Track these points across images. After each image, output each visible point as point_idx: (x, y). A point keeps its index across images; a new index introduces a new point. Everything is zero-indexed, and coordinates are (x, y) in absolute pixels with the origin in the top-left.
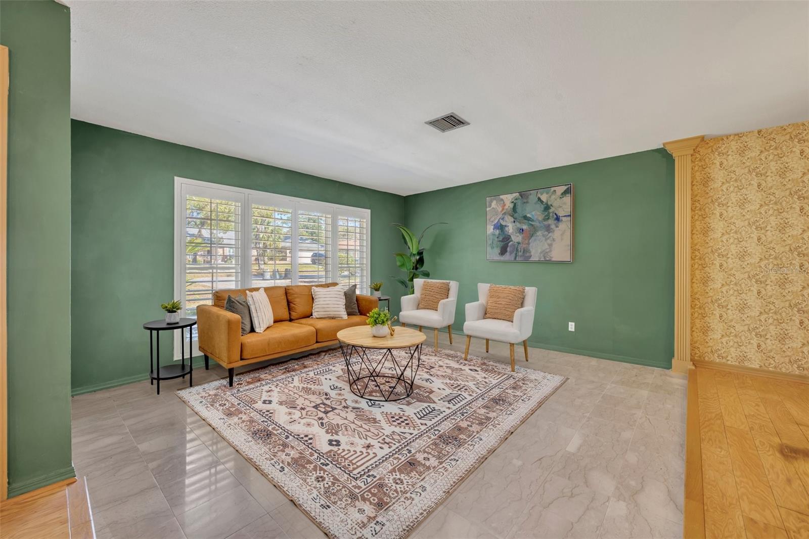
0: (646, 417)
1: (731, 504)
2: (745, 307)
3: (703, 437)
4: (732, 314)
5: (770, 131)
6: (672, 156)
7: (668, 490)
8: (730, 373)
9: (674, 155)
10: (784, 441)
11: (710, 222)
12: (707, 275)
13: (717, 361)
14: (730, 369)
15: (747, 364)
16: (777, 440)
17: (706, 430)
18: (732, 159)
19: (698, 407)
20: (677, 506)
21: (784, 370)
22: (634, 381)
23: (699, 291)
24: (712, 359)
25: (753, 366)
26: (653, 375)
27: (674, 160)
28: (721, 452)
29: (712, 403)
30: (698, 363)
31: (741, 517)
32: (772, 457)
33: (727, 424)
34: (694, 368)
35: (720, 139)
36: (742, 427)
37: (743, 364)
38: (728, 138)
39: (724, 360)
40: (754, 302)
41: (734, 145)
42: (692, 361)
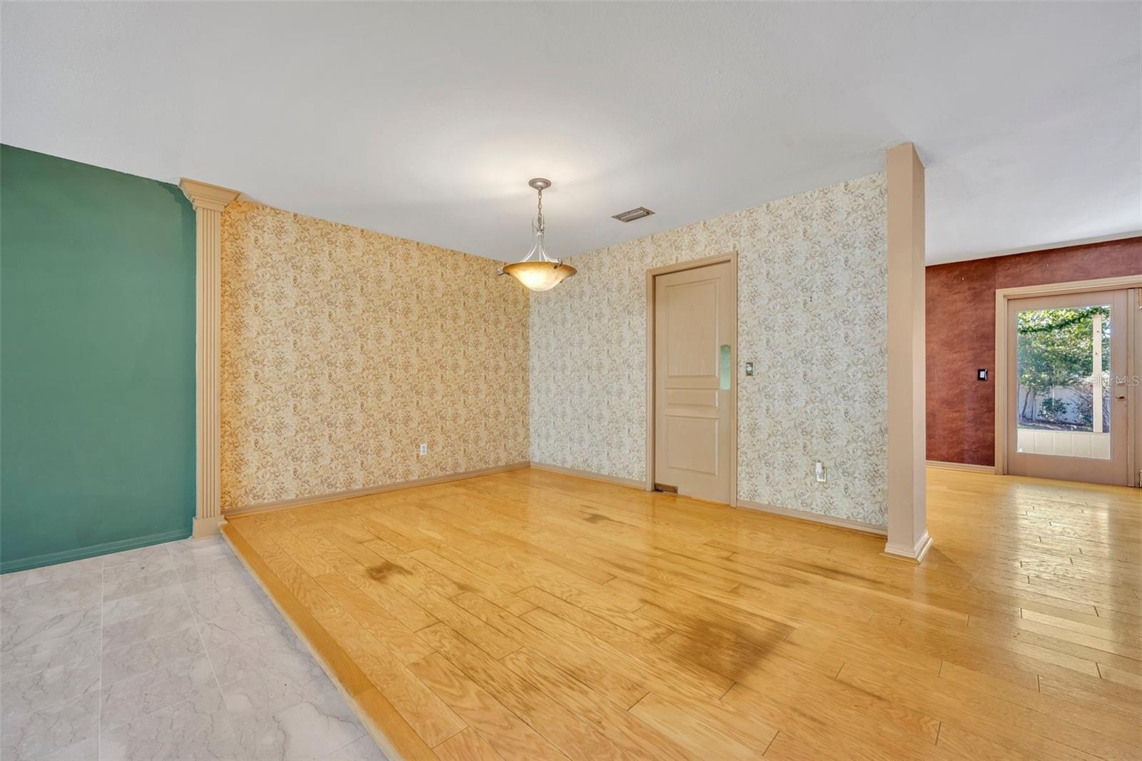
0: (209, 624)
1: (390, 663)
2: (282, 426)
3: (306, 604)
4: (268, 438)
5: (305, 218)
6: (192, 205)
7: (316, 707)
8: (268, 514)
9: (195, 204)
10: (367, 565)
11: (244, 315)
12: (240, 388)
13: (252, 504)
14: (268, 510)
15: (284, 497)
16: (361, 568)
17: (301, 594)
18: (268, 239)
19: (272, 571)
20: (337, 718)
21: (317, 493)
22: (145, 578)
23: (230, 411)
24: (246, 503)
25: (290, 498)
26: (167, 555)
27: (194, 212)
28: (335, 612)
29: (281, 558)
30: (230, 513)
31: (407, 670)
32: (371, 586)
33: (314, 575)
34: (226, 522)
35: (256, 206)
36: (328, 571)
37: (280, 499)
38: (263, 209)
39: (260, 500)
40: (290, 419)
41: (270, 222)
42: (222, 513)
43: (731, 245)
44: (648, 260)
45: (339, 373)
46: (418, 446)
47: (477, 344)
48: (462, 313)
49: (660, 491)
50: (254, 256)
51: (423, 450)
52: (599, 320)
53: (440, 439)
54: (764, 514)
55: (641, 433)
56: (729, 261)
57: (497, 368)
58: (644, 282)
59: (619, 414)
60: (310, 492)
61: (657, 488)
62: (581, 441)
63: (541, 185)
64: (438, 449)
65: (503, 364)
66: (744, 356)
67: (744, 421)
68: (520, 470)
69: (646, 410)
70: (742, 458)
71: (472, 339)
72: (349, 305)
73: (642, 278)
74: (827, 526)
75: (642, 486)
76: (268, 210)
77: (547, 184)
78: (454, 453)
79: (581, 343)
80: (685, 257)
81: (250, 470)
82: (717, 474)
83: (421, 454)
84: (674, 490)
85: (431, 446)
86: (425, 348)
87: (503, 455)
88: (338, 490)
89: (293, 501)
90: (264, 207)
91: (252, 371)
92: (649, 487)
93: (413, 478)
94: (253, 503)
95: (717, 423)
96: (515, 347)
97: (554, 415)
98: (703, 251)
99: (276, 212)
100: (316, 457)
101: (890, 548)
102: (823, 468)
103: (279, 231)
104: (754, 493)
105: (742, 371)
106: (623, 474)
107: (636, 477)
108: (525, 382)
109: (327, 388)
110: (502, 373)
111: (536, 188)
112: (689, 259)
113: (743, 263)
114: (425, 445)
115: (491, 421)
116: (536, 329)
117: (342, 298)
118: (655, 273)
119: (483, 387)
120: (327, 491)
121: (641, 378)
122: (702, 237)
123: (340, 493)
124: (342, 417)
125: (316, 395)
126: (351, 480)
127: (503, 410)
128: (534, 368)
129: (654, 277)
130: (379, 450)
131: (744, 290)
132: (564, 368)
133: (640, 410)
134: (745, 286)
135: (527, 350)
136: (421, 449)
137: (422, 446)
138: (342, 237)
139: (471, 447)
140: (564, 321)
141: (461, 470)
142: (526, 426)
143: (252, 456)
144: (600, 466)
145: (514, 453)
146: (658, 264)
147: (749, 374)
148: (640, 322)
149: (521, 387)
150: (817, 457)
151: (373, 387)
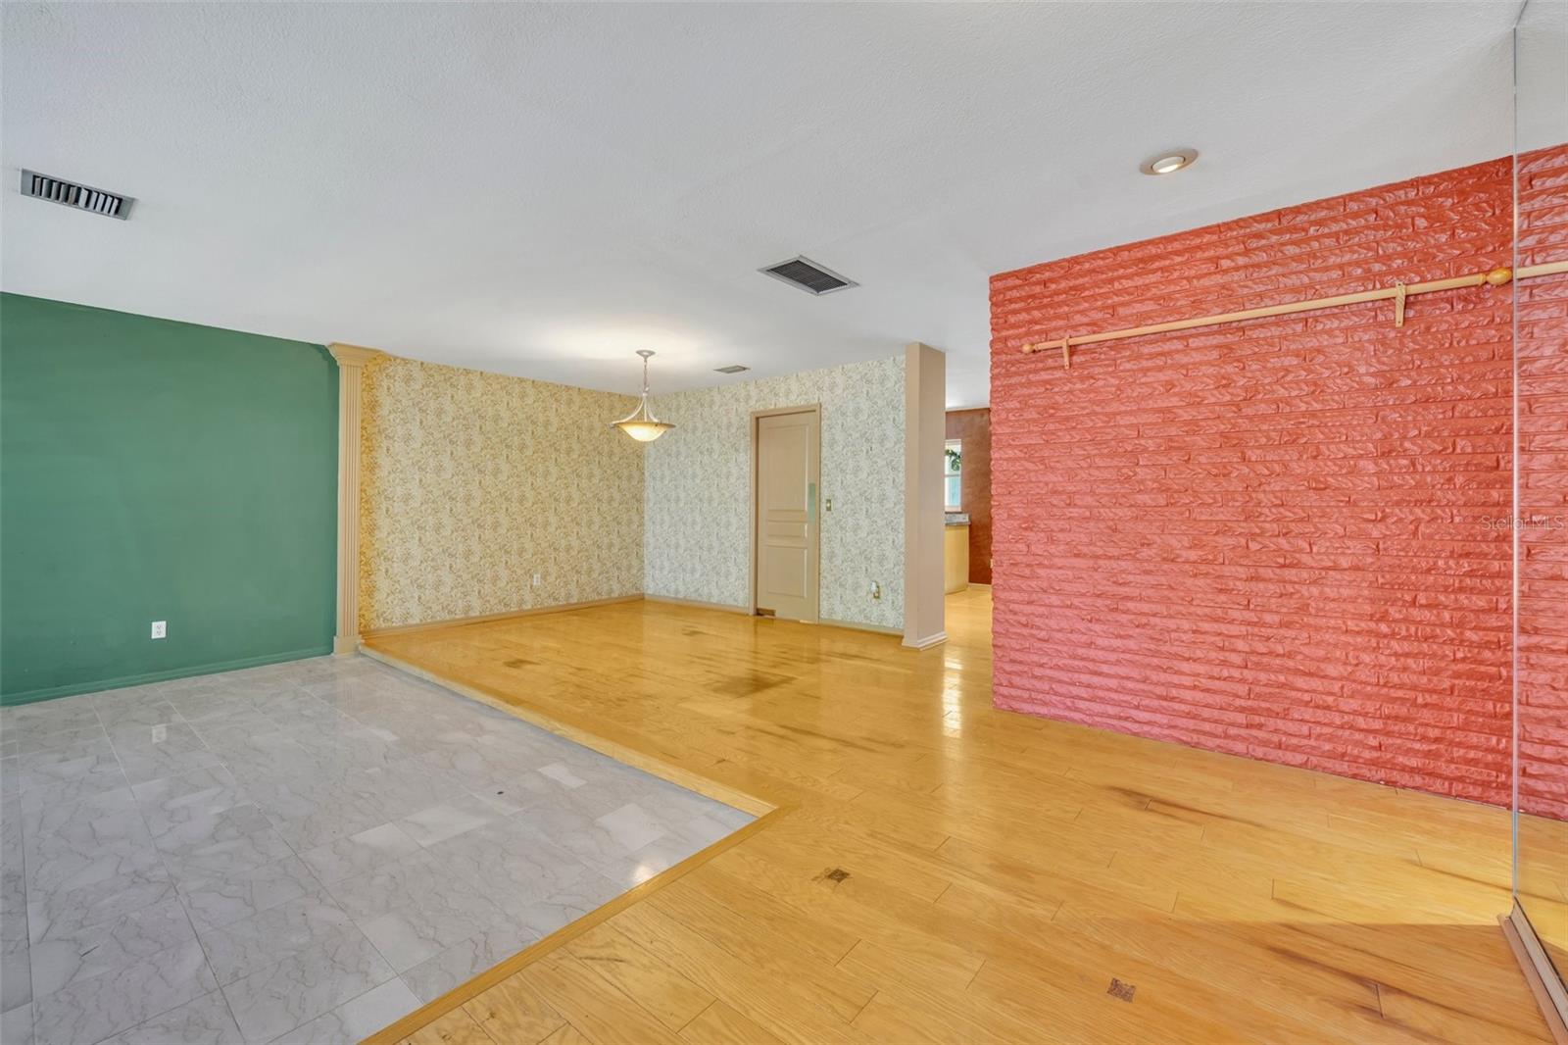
2: (409, 556)
4: (396, 567)
5: (431, 366)
6: (336, 363)
8: (397, 636)
9: (339, 362)
10: (503, 661)
11: (377, 456)
12: (374, 522)
13: (383, 627)
14: (396, 632)
15: (410, 621)
16: (498, 662)
17: (460, 674)
18: (398, 387)
21: (438, 619)
23: (365, 543)
24: (378, 625)
25: (415, 622)
27: (338, 368)
29: (431, 659)
30: (364, 634)
31: (547, 697)
32: (510, 670)
33: (463, 666)
34: (363, 640)
35: (389, 359)
36: (473, 664)
37: (407, 623)
38: (395, 360)
39: (390, 624)
40: (416, 551)
41: (401, 371)
42: (360, 633)
43: (816, 396)
44: (752, 403)
45: (460, 507)
46: (532, 576)
47: (591, 476)
48: (576, 446)
49: (761, 615)
50: (386, 402)
51: (537, 580)
52: (710, 455)
53: (553, 569)
54: (838, 628)
55: (745, 561)
56: (814, 411)
57: (611, 500)
58: (748, 422)
59: (727, 544)
60: (432, 618)
61: (759, 613)
62: (693, 571)
63: (647, 354)
64: (551, 579)
65: (617, 496)
66: (825, 494)
67: (825, 549)
68: (635, 602)
69: (749, 541)
70: (823, 582)
71: (585, 471)
72: (469, 443)
73: (747, 418)
74: (879, 634)
75: (744, 611)
76: (398, 361)
77: (652, 353)
78: (566, 584)
79: (694, 476)
80: (782, 403)
81: (380, 596)
82: (805, 596)
83: (535, 584)
84: (772, 613)
85: (544, 577)
86: (539, 482)
87: (616, 587)
88: (457, 617)
89: (417, 625)
90: (395, 358)
91: (384, 507)
92: (751, 612)
93: (528, 607)
94: (383, 625)
95: (806, 551)
96: (630, 478)
97: (668, 546)
98: (795, 400)
99: (405, 361)
100: (438, 585)
101: (905, 643)
102: (878, 587)
103: (408, 379)
104: (832, 611)
105: (824, 506)
106: (731, 602)
107: (741, 604)
108: (640, 513)
109: (447, 521)
110: (615, 504)
111: (643, 356)
112: (785, 405)
113: (825, 414)
114: (539, 576)
115: (604, 553)
116: (651, 460)
117: (462, 437)
118: (759, 415)
119: (597, 519)
120: (448, 617)
121: (746, 509)
122: (795, 387)
123: (458, 620)
124: (461, 548)
125: (438, 527)
126: (469, 608)
127: (617, 542)
128: (649, 500)
129: (757, 419)
130: (495, 579)
131: (826, 436)
132: (678, 500)
133: (745, 542)
134: (826, 434)
135: (642, 481)
136: (535, 580)
137: (535, 576)
138: (463, 381)
139: (584, 578)
140: (678, 453)
141: (574, 600)
142: (640, 558)
143: (382, 583)
144: (710, 595)
145: (628, 585)
146: (760, 407)
147: (829, 509)
148: (745, 458)
149: (635, 518)
150: (875, 578)
151: (489, 519)
